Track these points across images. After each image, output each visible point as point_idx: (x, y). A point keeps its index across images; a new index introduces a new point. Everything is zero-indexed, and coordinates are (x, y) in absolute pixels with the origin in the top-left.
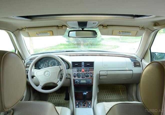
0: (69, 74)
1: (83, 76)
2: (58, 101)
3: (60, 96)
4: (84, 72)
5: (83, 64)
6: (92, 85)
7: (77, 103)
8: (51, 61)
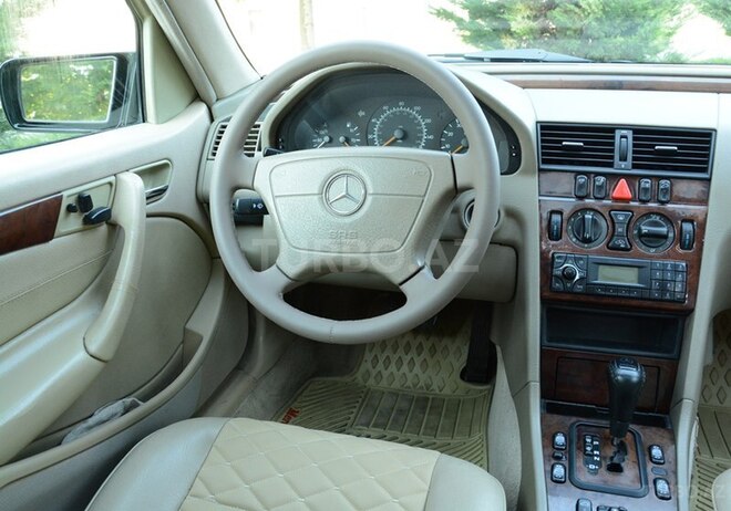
0: (513, 214)
1: (620, 236)
2: (422, 384)
3: (433, 351)
4: (627, 200)
5: (624, 142)
6: (690, 311)
7: (560, 439)
8: (388, 112)
